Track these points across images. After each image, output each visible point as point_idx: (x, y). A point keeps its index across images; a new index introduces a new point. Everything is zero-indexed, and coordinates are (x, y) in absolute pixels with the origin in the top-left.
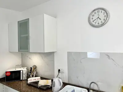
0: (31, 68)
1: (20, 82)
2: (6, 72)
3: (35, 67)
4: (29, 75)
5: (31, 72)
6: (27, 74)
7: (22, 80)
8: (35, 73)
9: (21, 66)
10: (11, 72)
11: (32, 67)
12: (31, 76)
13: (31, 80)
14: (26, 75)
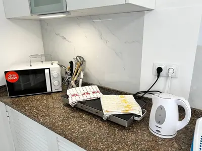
0: (71, 63)
1: (45, 97)
2: (6, 72)
3: (81, 61)
4: (69, 82)
5: (71, 74)
6: (63, 79)
7: (50, 93)
8: (82, 76)
9: (43, 57)
10: (21, 73)
11: (73, 61)
12: (73, 83)
13: (76, 95)
14: (60, 80)
